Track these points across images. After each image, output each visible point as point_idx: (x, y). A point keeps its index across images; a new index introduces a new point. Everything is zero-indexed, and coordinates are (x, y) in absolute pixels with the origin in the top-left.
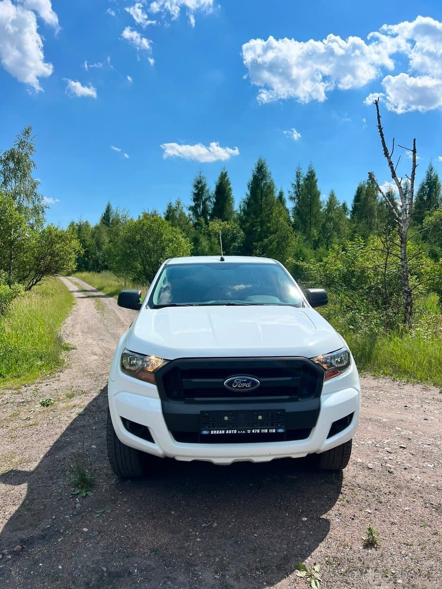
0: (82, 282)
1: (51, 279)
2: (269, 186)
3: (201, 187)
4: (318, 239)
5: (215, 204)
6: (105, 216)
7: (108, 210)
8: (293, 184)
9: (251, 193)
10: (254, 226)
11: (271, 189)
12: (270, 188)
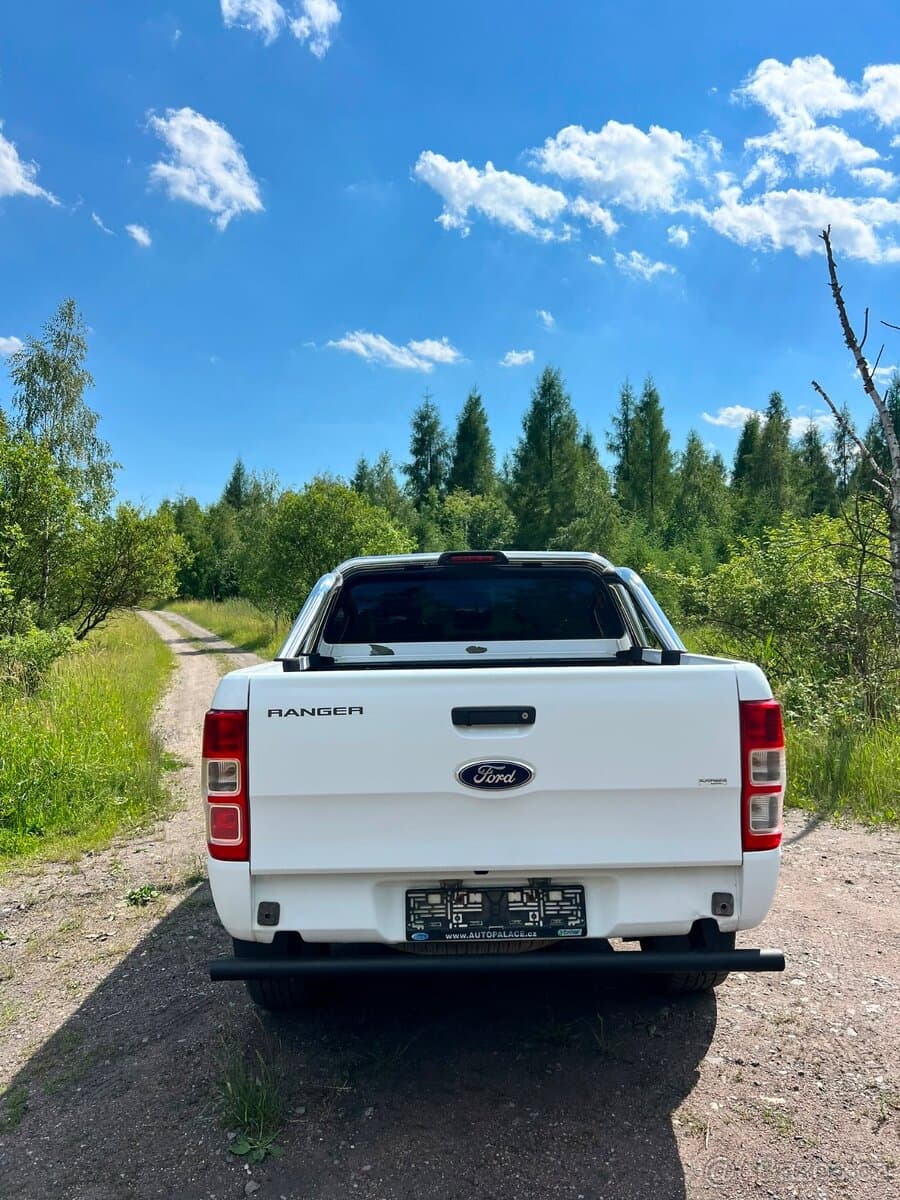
0: (187, 622)
1: (125, 617)
2: (565, 424)
3: (428, 426)
4: (668, 530)
5: (456, 460)
6: (231, 488)
7: (238, 475)
8: (615, 419)
9: (529, 438)
10: (536, 505)
11: (571, 428)
12: (569, 427)
